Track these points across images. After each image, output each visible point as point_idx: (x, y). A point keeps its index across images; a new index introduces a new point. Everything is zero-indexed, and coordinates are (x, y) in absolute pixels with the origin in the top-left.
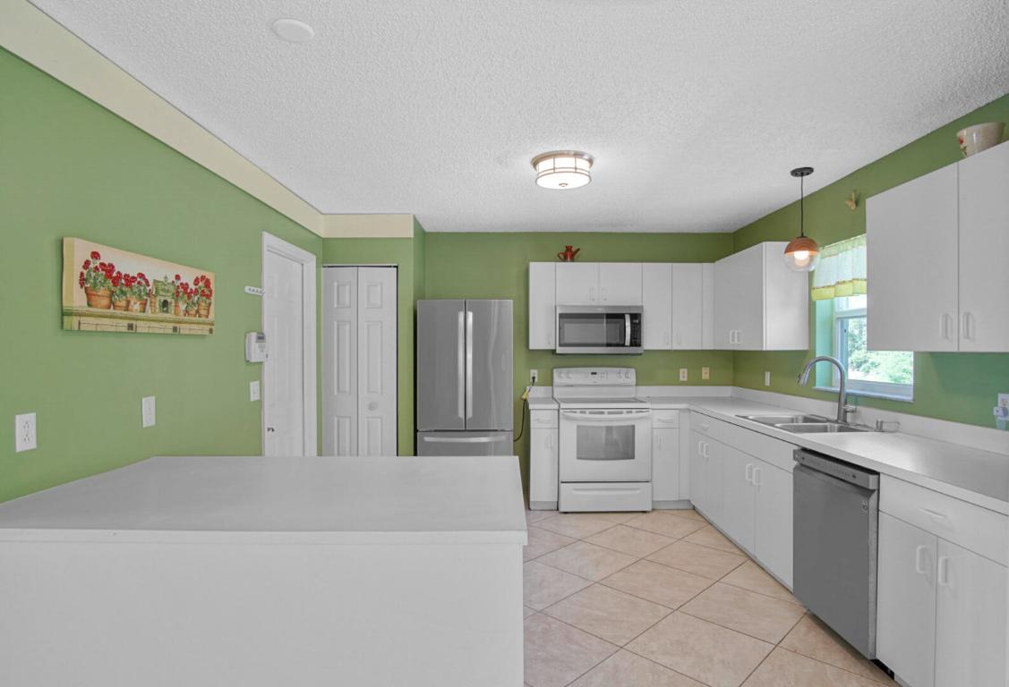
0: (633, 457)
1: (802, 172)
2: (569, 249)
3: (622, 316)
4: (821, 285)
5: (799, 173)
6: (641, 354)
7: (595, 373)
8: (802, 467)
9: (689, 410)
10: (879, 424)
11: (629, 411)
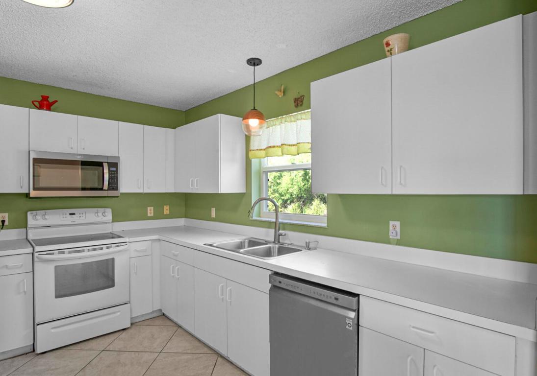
0: (113, 286)
1: (254, 62)
2: (45, 98)
3: (100, 164)
4: (256, 148)
5: (252, 62)
6: (118, 197)
7: (74, 214)
8: (275, 288)
9: (159, 240)
10: (307, 245)
11: (109, 246)
